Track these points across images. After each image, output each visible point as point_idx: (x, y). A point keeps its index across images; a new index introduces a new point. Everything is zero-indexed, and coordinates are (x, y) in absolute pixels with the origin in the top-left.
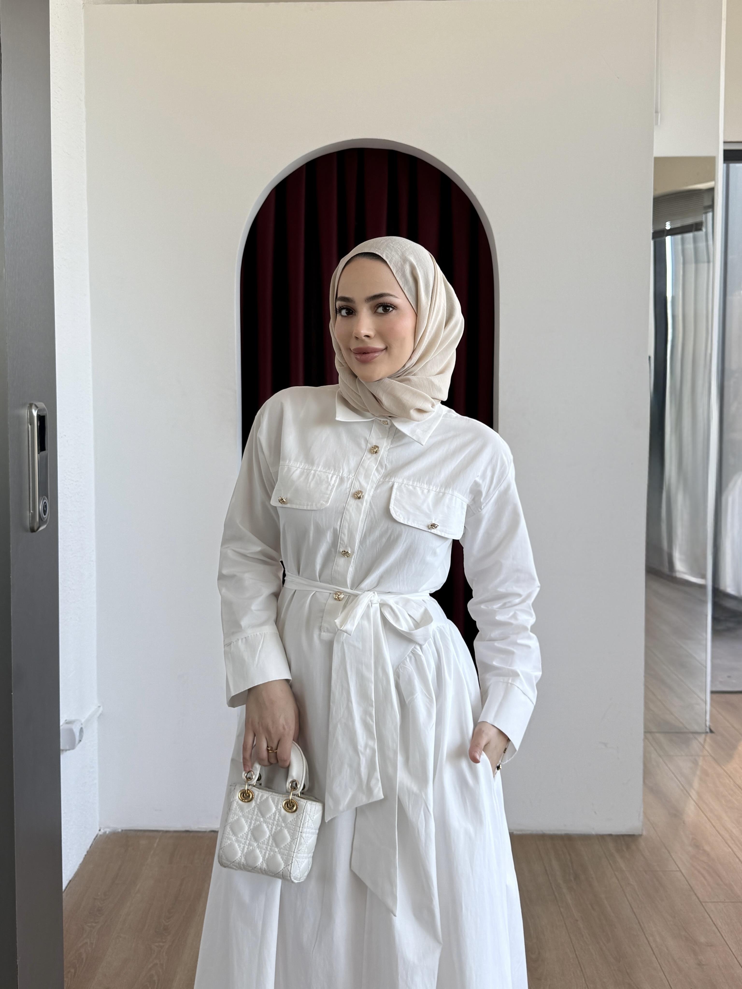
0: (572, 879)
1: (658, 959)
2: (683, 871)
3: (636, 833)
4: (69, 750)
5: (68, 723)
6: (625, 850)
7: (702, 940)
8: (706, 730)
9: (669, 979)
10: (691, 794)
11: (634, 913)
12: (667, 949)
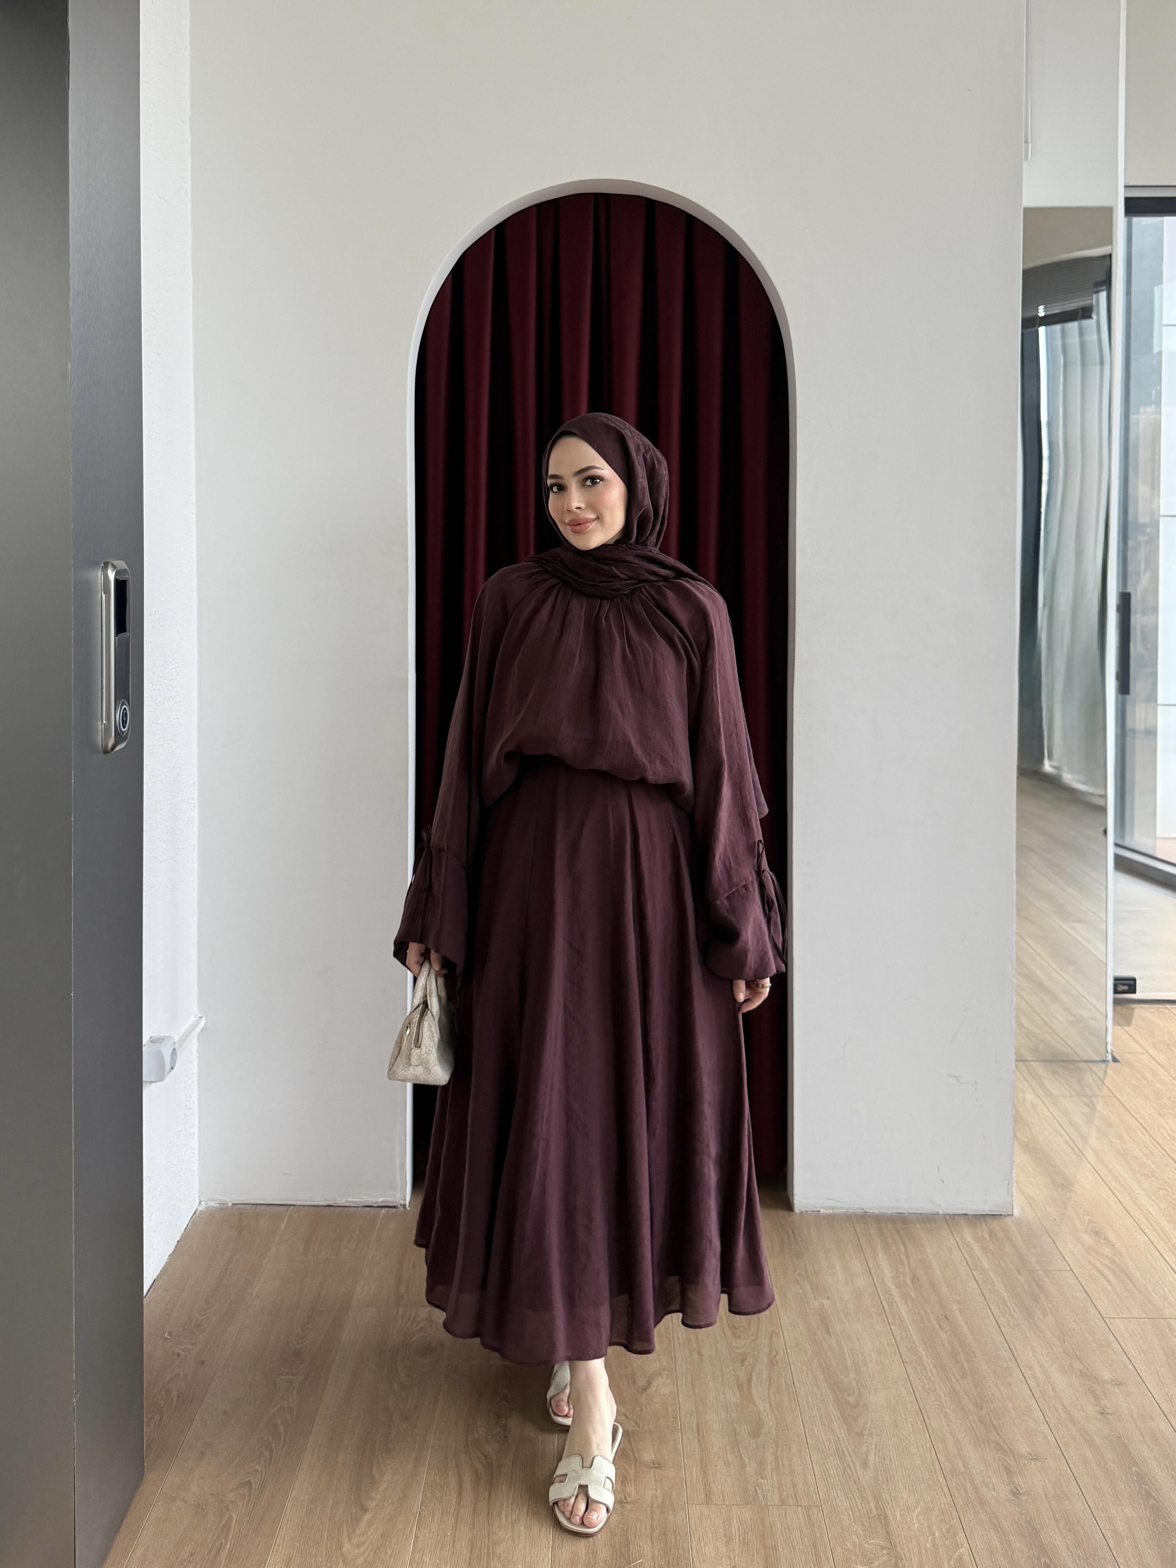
0: (908, 1281)
1: (1039, 1404)
2: (1074, 1271)
3: (1002, 1213)
4: (155, 1082)
5: (152, 1041)
6: (987, 1237)
7: (1107, 1376)
8: (1106, 1057)
9: (1057, 1435)
10: (1086, 1155)
11: (1002, 1333)
12: (1053, 1390)
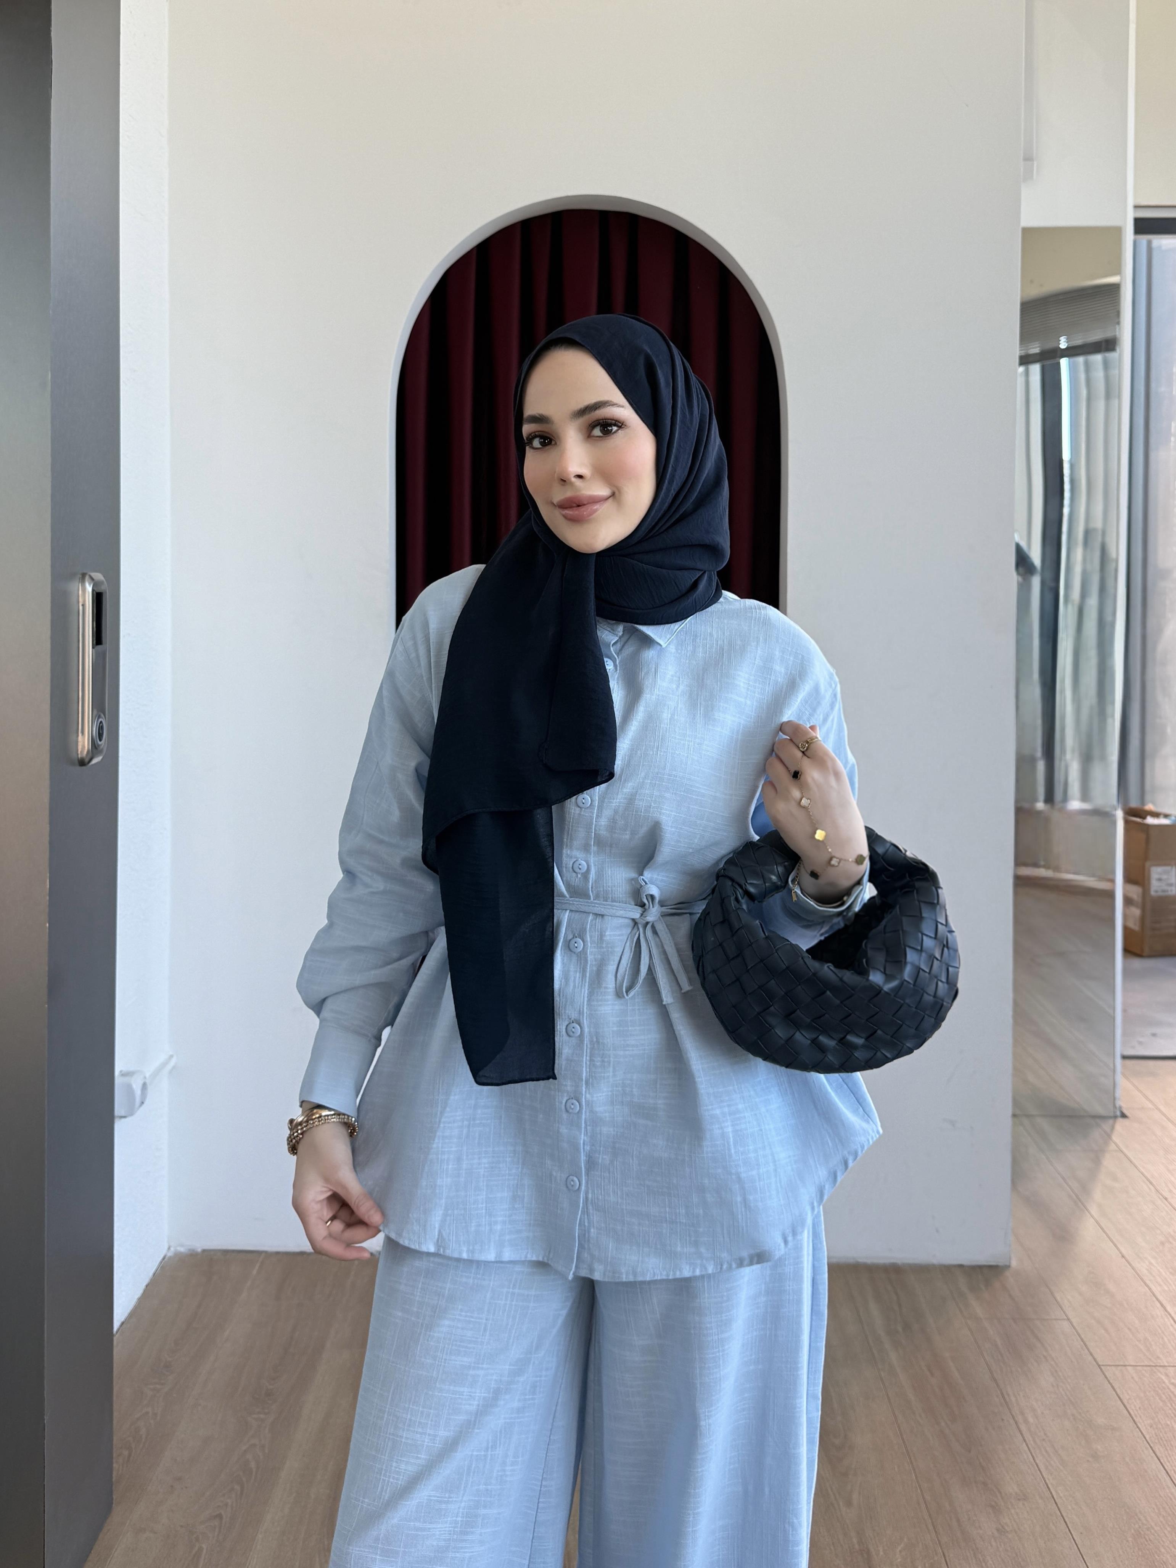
0: (900, 1329)
2: (1073, 1320)
3: (999, 1265)
4: (127, 1116)
5: (124, 1073)
6: (983, 1289)
7: (1101, 1421)
8: (1114, 1112)
11: (995, 1380)
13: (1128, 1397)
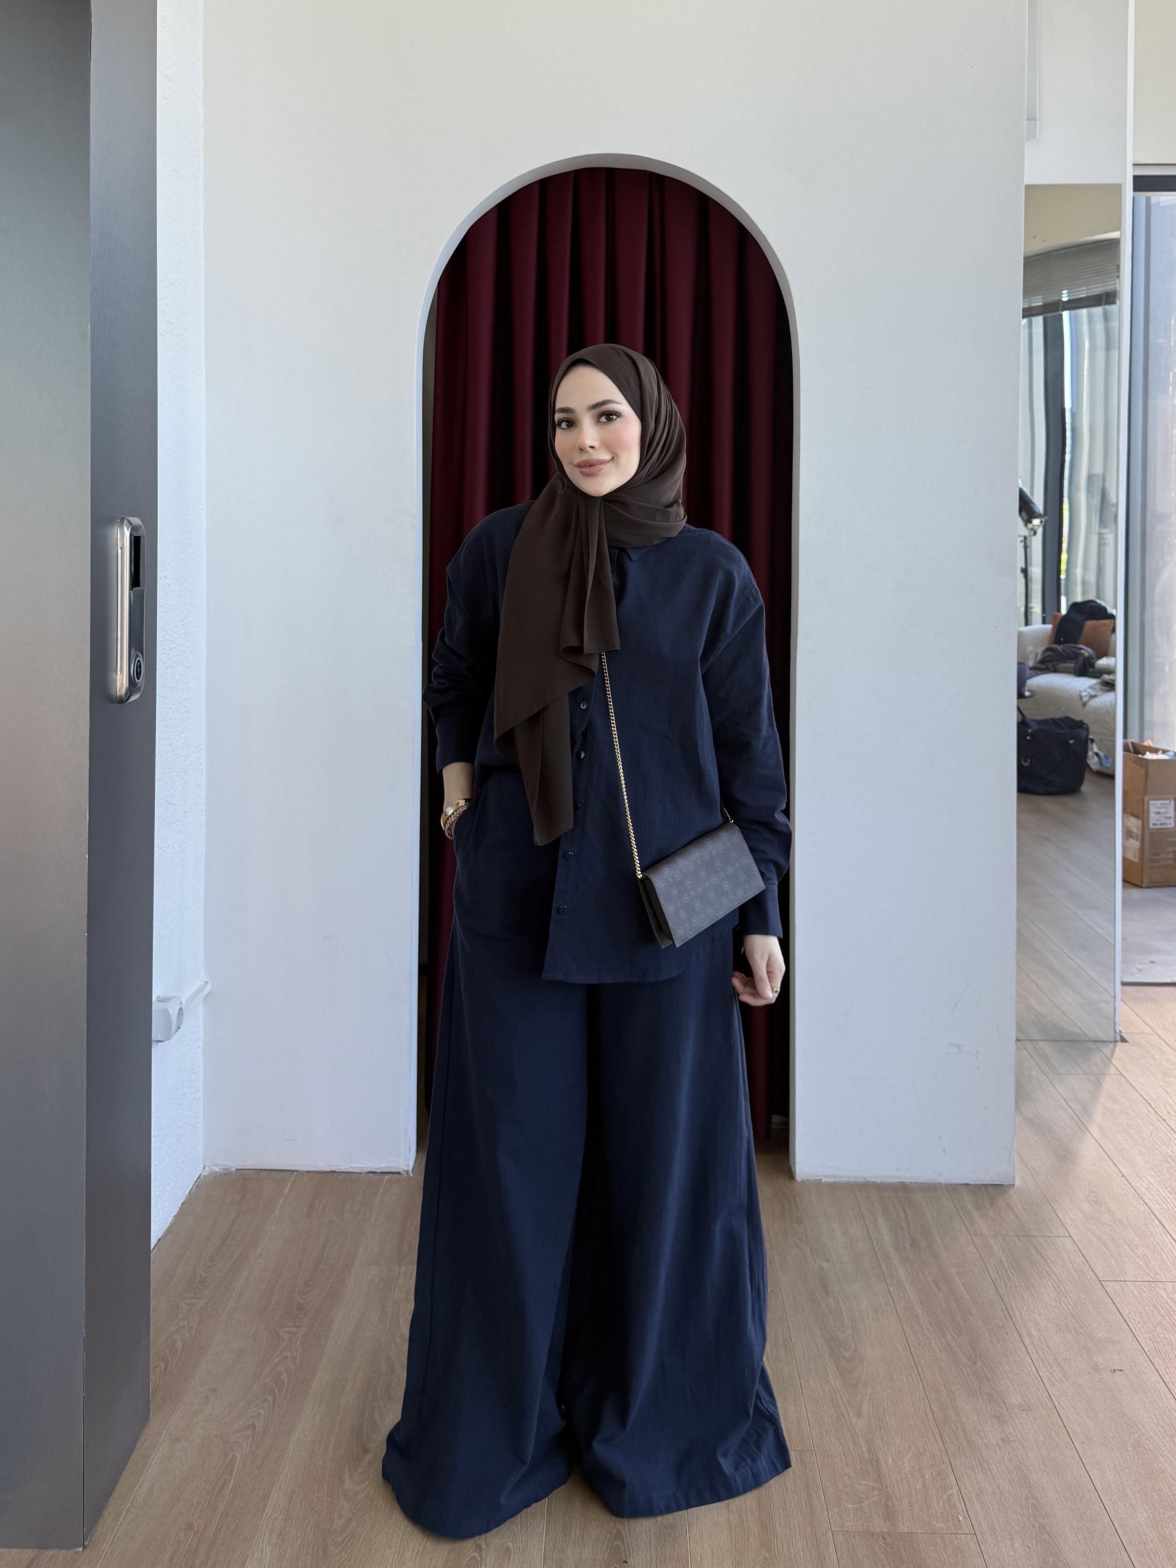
0: (908, 1246)
2: (1074, 1238)
3: (1004, 1182)
4: (163, 1041)
5: (162, 1000)
6: (989, 1206)
7: (1101, 1334)
8: (1115, 1037)
11: (1000, 1295)
13: (1128, 1312)
